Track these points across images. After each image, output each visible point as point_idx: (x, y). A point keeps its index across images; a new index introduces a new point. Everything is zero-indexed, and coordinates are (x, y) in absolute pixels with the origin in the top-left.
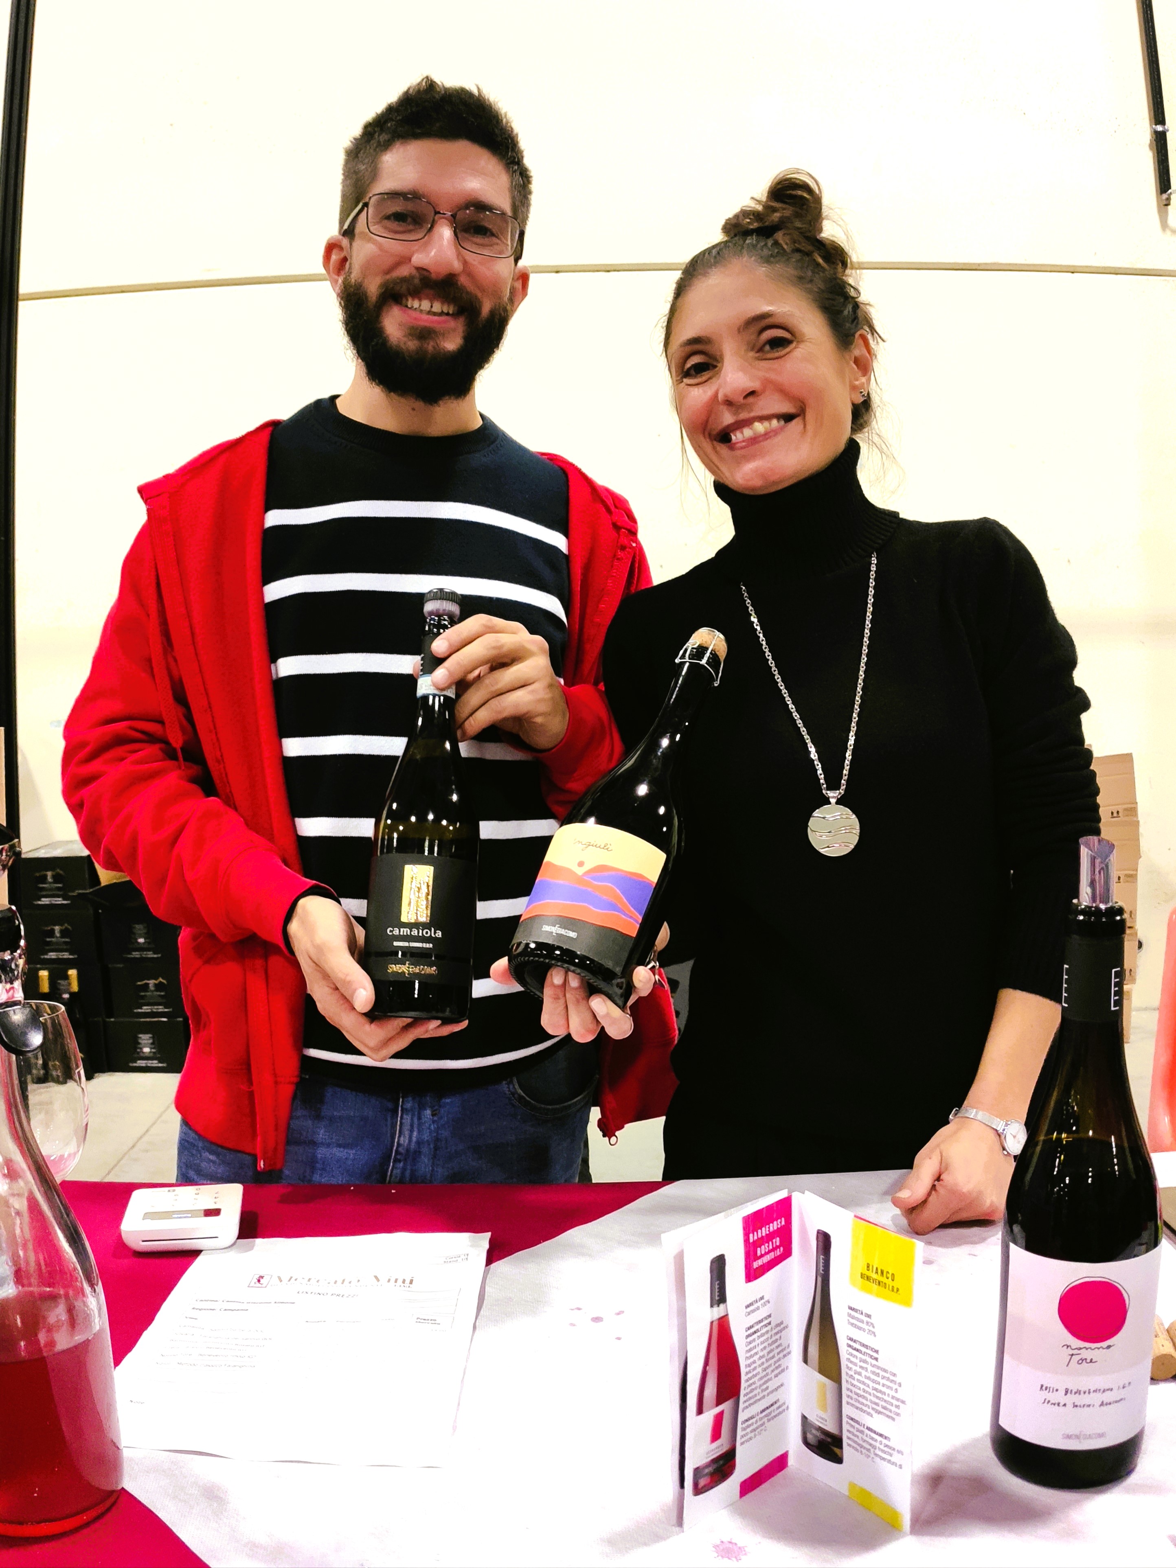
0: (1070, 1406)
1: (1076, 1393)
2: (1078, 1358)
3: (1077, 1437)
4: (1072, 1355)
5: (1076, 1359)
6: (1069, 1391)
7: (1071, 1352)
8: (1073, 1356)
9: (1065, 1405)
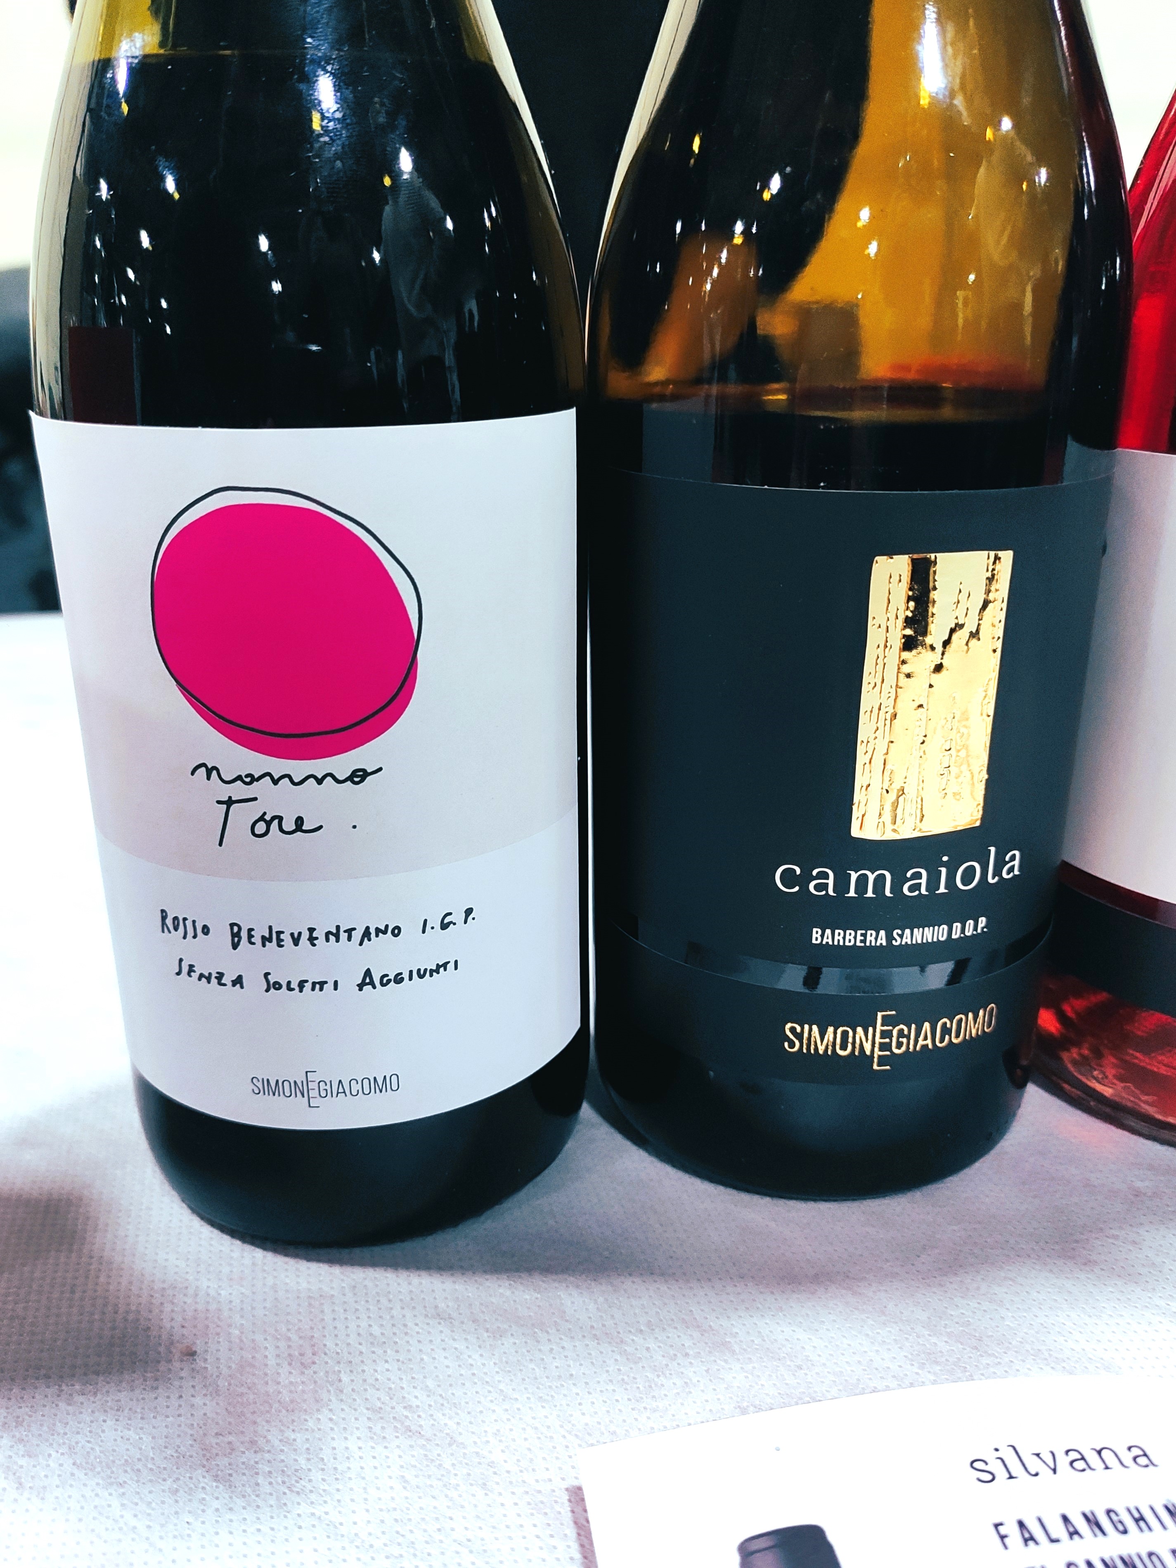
0: (255, 983)
1: (265, 940)
2: (251, 812)
3: (300, 1089)
4: (229, 802)
5: (243, 816)
6: (244, 934)
7: (226, 791)
8: (234, 807)
9: (238, 981)
